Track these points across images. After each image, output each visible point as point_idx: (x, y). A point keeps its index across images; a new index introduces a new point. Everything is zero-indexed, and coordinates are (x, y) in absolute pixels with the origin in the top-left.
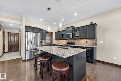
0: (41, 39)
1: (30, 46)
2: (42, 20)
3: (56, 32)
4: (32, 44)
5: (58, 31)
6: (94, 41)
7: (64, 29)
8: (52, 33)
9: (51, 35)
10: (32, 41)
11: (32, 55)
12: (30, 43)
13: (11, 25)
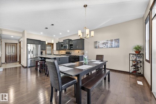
0: (41, 50)
1: (31, 56)
2: (42, 33)
3: (57, 43)
4: (33, 54)
5: (59, 43)
6: (83, 51)
7: (63, 41)
8: (53, 44)
9: (52, 46)
10: (33, 51)
11: (32, 63)
12: (31, 53)
13: (12, 37)
